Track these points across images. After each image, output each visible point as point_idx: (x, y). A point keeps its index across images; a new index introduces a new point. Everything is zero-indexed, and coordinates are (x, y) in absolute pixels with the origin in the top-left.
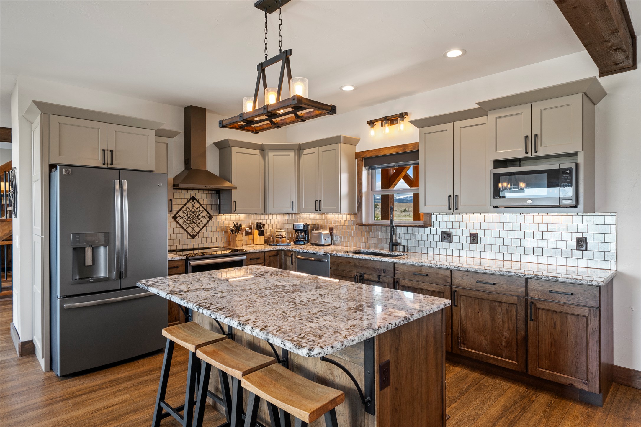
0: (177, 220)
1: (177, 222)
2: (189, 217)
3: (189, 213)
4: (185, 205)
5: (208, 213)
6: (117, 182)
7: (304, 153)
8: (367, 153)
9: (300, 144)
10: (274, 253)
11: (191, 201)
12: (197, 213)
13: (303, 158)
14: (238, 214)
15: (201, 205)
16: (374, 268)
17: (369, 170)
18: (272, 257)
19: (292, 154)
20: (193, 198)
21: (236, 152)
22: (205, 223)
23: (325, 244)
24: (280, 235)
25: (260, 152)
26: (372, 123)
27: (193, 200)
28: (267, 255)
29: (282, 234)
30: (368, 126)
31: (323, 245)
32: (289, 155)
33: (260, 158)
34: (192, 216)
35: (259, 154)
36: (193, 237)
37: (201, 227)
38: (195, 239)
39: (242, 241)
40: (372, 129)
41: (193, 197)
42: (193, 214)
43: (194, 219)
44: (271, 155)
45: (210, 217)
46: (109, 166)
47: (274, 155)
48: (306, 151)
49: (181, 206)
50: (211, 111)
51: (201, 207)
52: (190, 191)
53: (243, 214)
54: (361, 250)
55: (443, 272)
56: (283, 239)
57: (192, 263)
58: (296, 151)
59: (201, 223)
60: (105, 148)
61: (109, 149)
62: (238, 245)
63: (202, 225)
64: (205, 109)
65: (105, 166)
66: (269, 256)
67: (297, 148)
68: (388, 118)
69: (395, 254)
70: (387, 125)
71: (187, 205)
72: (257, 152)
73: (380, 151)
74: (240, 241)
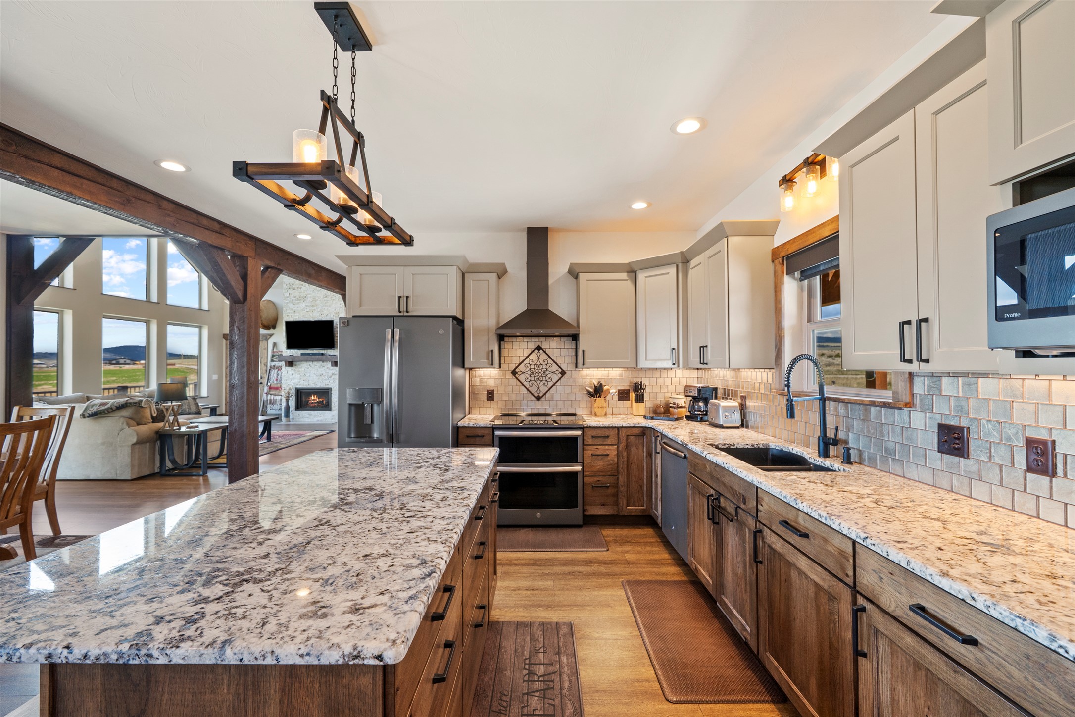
0: (517, 375)
1: (517, 378)
2: (533, 373)
3: (532, 367)
4: (527, 357)
5: (560, 367)
6: (389, 331)
7: (691, 267)
8: (788, 246)
9: (682, 253)
10: (637, 431)
11: (536, 351)
12: (544, 367)
13: (692, 273)
14: (606, 369)
15: (549, 357)
16: (731, 488)
17: (801, 281)
18: (633, 437)
19: (672, 270)
20: (539, 348)
21: (587, 280)
22: (555, 380)
23: (724, 425)
24: (674, 403)
25: (628, 276)
26: (787, 181)
27: (539, 350)
28: (623, 433)
29: (677, 401)
30: (780, 190)
31: (722, 427)
32: (668, 273)
33: (629, 284)
34: (536, 371)
35: (627, 279)
36: (538, 398)
37: (549, 386)
38: (540, 402)
39: (605, 409)
40: (789, 192)
41: (539, 346)
42: (538, 369)
43: (540, 375)
44: (641, 276)
45: (563, 373)
46: (406, 314)
47: (646, 277)
48: (693, 263)
49: (522, 358)
50: (558, 230)
51: (549, 359)
52: (533, 339)
53: (621, 369)
54: (770, 444)
55: (837, 541)
56: (679, 409)
57: (497, 433)
58: (680, 265)
59: (549, 380)
60: (401, 294)
61: (406, 294)
62: (597, 414)
63: (551, 384)
64: (547, 228)
65: (402, 314)
66: (628, 436)
67: (679, 260)
68: (810, 160)
69: (822, 465)
70: (811, 176)
71: (530, 357)
72: (624, 275)
73: (807, 236)
74: (601, 409)
